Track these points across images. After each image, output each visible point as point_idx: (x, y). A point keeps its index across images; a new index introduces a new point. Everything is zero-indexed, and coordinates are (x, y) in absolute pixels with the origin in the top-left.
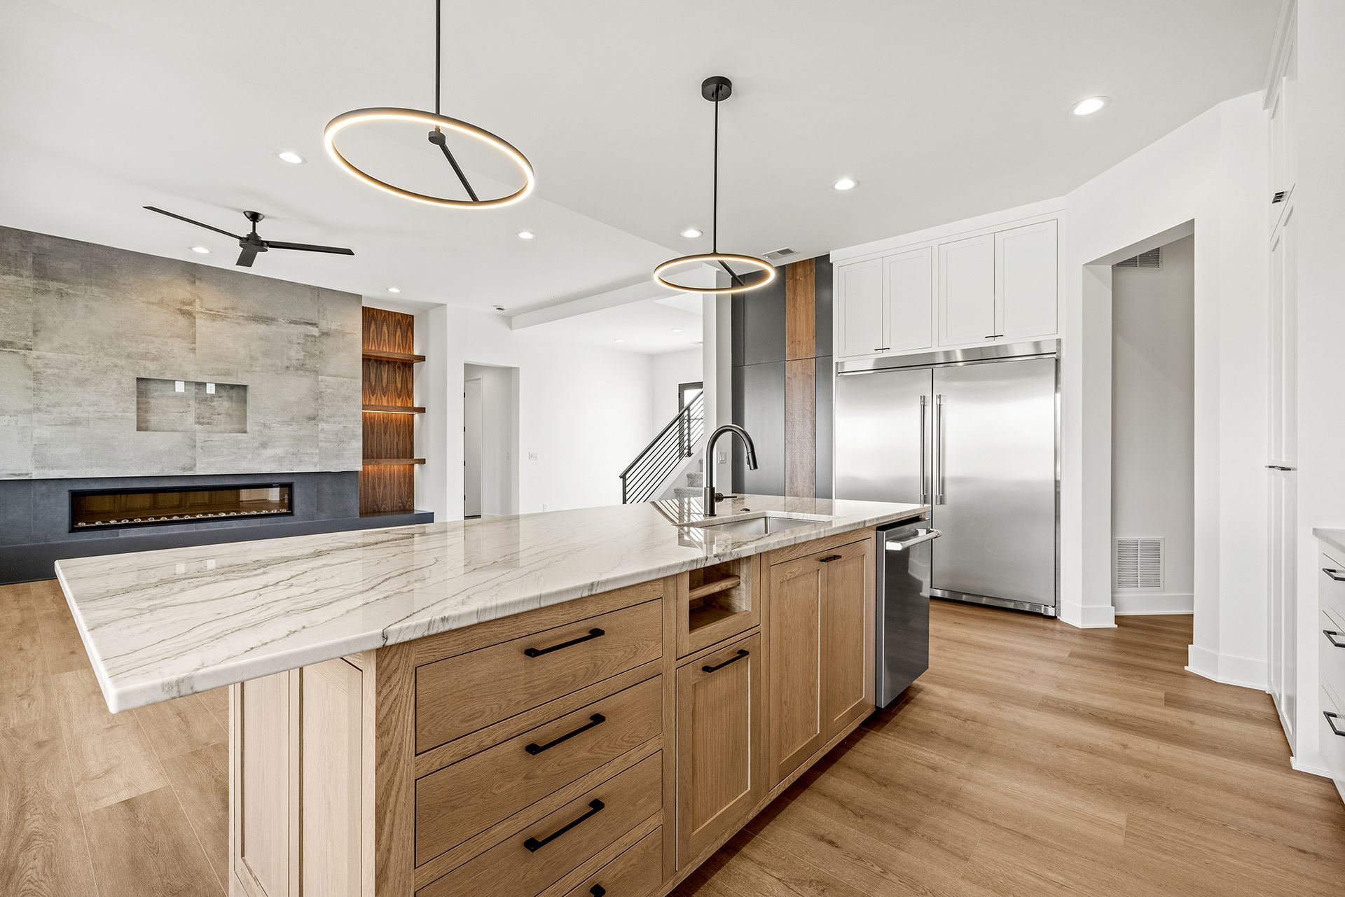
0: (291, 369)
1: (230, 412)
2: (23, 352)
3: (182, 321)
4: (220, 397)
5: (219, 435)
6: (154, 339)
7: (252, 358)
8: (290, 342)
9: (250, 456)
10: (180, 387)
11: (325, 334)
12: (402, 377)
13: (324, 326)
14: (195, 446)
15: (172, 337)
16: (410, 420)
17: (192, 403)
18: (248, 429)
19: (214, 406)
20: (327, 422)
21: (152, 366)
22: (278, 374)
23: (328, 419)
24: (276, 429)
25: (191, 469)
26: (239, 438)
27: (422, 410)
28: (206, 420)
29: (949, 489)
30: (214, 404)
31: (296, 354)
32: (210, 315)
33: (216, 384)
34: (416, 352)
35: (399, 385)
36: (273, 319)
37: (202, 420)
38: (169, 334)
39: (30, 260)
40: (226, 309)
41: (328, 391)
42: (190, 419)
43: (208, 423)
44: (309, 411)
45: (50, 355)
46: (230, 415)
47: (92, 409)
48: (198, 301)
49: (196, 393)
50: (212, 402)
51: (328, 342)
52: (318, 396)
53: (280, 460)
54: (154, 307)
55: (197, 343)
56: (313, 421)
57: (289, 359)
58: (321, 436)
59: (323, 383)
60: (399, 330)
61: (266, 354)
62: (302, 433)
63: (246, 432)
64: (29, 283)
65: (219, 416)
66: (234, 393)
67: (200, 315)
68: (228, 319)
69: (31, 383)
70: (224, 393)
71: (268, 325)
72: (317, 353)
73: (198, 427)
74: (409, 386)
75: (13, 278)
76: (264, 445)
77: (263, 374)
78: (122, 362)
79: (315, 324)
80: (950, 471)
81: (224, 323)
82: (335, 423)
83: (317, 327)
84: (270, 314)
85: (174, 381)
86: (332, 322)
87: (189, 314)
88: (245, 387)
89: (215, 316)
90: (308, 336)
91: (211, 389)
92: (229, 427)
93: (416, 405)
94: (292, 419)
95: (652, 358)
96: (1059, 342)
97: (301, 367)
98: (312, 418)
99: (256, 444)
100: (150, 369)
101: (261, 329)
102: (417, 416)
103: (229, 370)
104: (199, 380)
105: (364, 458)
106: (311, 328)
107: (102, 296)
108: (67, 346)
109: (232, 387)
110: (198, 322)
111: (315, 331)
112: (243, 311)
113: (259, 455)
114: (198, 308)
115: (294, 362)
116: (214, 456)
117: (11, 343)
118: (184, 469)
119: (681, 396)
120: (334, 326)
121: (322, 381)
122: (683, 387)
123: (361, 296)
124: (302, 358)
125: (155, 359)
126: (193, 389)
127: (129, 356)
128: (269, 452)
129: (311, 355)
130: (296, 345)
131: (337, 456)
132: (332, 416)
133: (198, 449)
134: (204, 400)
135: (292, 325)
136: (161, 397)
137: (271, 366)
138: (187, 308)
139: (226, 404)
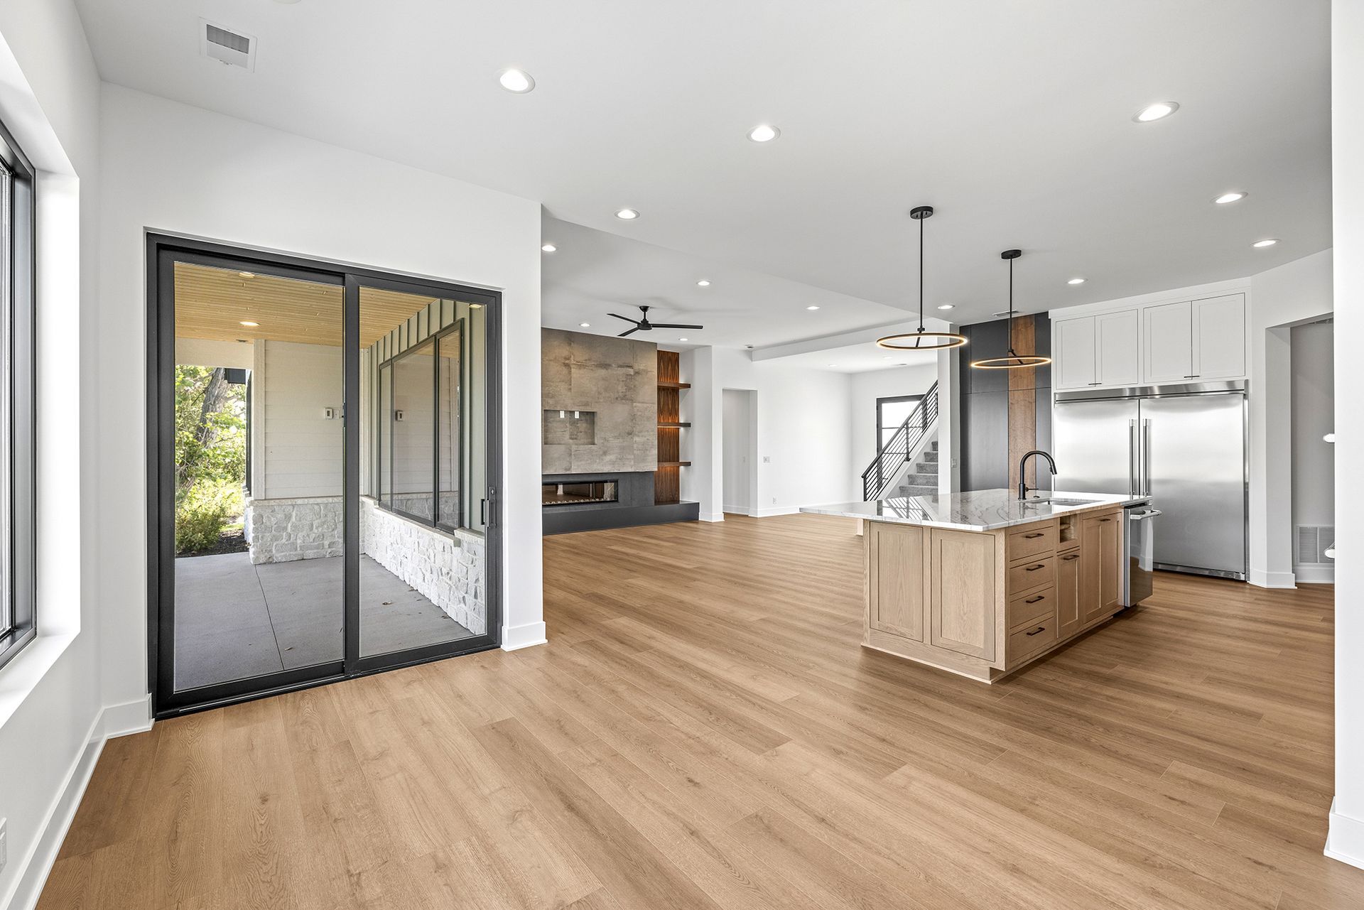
0: (619, 399)
1: (586, 430)
3: (565, 371)
4: (582, 421)
5: (582, 446)
6: (552, 384)
7: (600, 393)
8: (618, 380)
9: (598, 461)
10: (562, 415)
11: (637, 373)
12: (672, 401)
13: (636, 367)
14: (571, 454)
15: (560, 382)
16: (677, 432)
17: (568, 425)
18: (596, 442)
19: (578, 427)
20: (639, 436)
21: (552, 402)
22: (612, 403)
23: (639, 434)
24: (611, 441)
25: (569, 470)
26: (592, 448)
27: (687, 425)
28: (575, 437)
29: (1154, 488)
30: (579, 425)
32: (578, 365)
33: (580, 412)
34: (681, 381)
35: (670, 406)
36: (610, 365)
37: (573, 437)
38: (559, 380)
40: (586, 360)
41: (639, 413)
42: (567, 436)
43: (576, 439)
44: (628, 428)
46: (585, 432)
48: (572, 356)
49: (570, 418)
50: (578, 423)
51: (638, 378)
52: (633, 418)
53: (613, 463)
54: (552, 363)
55: (572, 385)
56: (630, 436)
57: (618, 392)
58: (635, 446)
59: (636, 408)
60: (670, 365)
61: (606, 390)
62: (625, 444)
63: (594, 444)
65: (581, 434)
66: (588, 417)
67: (574, 366)
68: (587, 367)
70: (583, 418)
71: (606, 369)
72: (632, 386)
73: (571, 441)
74: (677, 406)
76: (605, 453)
77: (604, 403)
79: (631, 366)
80: (1156, 473)
81: (585, 370)
82: (642, 436)
83: (632, 368)
84: (608, 362)
85: (560, 411)
86: (640, 365)
87: (567, 366)
88: (593, 413)
89: (581, 366)
90: (627, 375)
91: (577, 415)
92: (586, 441)
93: (682, 421)
94: (620, 434)
95: (851, 376)
96: (1247, 382)
97: (624, 398)
98: (629, 434)
99: (601, 453)
100: (550, 404)
101: (602, 372)
102: (682, 430)
103: (587, 402)
104: (573, 410)
105: (658, 461)
106: (630, 370)
109: (587, 413)
110: (573, 370)
111: (631, 371)
112: (594, 361)
113: (603, 460)
114: (573, 362)
115: (620, 394)
116: (580, 461)
118: (566, 470)
119: (879, 409)
120: (641, 367)
121: (635, 406)
122: (880, 401)
123: (656, 344)
124: (624, 391)
126: (568, 415)
128: (608, 458)
129: (629, 389)
130: (621, 382)
131: (644, 460)
132: (641, 432)
133: (573, 456)
134: (574, 423)
135: (619, 369)
136: (553, 421)
137: (609, 397)
138: (567, 362)
139: (584, 425)
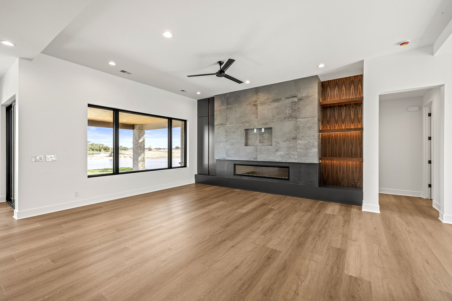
0: (287, 118)
1: (268, 138)
2: (225, 126)
3: (254, 108)
4: (266, 133)
5: (265, 147)
6: (248, 116)
7: (273, 116)
8: (286, 107)
9: (272, 155)
10: (255, 131)
11: (300, 100)
12: (355, 112)
13: (300, 96)
14: (257, 151)
15: (252, 114)
16: (360, 135)
17: (258, 136)
18: (273, 144)
19: (264, 136)
20: (301, 140)
21: (247, 125)
22: (282, 121)
23: (302, 138)
24: (281, 144)
26: (269, 148)
28: (262, 141)
30: (264, 135)
31: (288, 111)
32: (261, 104)
33: (264, 128)
35: (352, 117)
37: (261, 142)
38: (251, 113)
39: (226, 101)
40: (266, 100)
41: (301, 125)
42: (258, 141)
43: (262, 143)
44: (293, 135)
45: (228, 126)
46: (268, 139)
47: (235, 140)
48: (258, 100)
49: (259, 132)
50: (263, 135)
51: (301, 103)
52: (297, 128)
53: (282, 156)
54: (248, 106)
55: (258, 115)
56: (295, 140)
57: (286, 114)
58: (298, 146)
59: (299, 122)
61: (278, 114)
62: (291, 145)
64: (225, 107)
65: (265, 140)
66: (270, 131)
67: (259, 105)
68: (266, 104)
69: (225, 134)
70: (267, 132)
71: (278, 102)
72: (297, 109)
73: (260, 144)
74: (359, 116)
75: (223, 107)
76: (277, 151)
77: (277, 122)
78: (241, 125)
79: (296, 96)
81: (265, 105)
82: (304, 140)
83: (297, 97)
84: (279, 98)
85: (254, 129)
87: (256, 105)
88: (272, 128)
89: (263, 104)
90: (293, 102)
91: (263, 130)
92: (268, 144)
94: (287, 139)
97: (290, 117)
99: (274, 150)
100: (247, 126)
101: (276, 104)
103: (266, 122)
104: (261, 128)
106: (294, 99)
107: (238, 106)
108: (231, 122)
109: (268, 128)
110: (258, 107)
111: (296, 99)
112: (271, 99)
113: (275, 154)
114: (258, 102)
115: (288, 115)
116: (262, 154)
117: (223, 124)
118: (255, 159)
120: (304, 95)
121: (299, 121)
123: (317, 75)
124: (291, 113)
125: (248, 122)
126: (258, 131)
127: (243, 123)
128: (279, 153)
129: (294, 111)
130: (288, 108)
131: (306, 155)
132: (303, 137)
133: (258, 152)
134: (261, 134)
135: (287, 100)
136: (251, 134)
137: (279, 118)
138: (256, 103)
139: (267, 135)
